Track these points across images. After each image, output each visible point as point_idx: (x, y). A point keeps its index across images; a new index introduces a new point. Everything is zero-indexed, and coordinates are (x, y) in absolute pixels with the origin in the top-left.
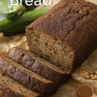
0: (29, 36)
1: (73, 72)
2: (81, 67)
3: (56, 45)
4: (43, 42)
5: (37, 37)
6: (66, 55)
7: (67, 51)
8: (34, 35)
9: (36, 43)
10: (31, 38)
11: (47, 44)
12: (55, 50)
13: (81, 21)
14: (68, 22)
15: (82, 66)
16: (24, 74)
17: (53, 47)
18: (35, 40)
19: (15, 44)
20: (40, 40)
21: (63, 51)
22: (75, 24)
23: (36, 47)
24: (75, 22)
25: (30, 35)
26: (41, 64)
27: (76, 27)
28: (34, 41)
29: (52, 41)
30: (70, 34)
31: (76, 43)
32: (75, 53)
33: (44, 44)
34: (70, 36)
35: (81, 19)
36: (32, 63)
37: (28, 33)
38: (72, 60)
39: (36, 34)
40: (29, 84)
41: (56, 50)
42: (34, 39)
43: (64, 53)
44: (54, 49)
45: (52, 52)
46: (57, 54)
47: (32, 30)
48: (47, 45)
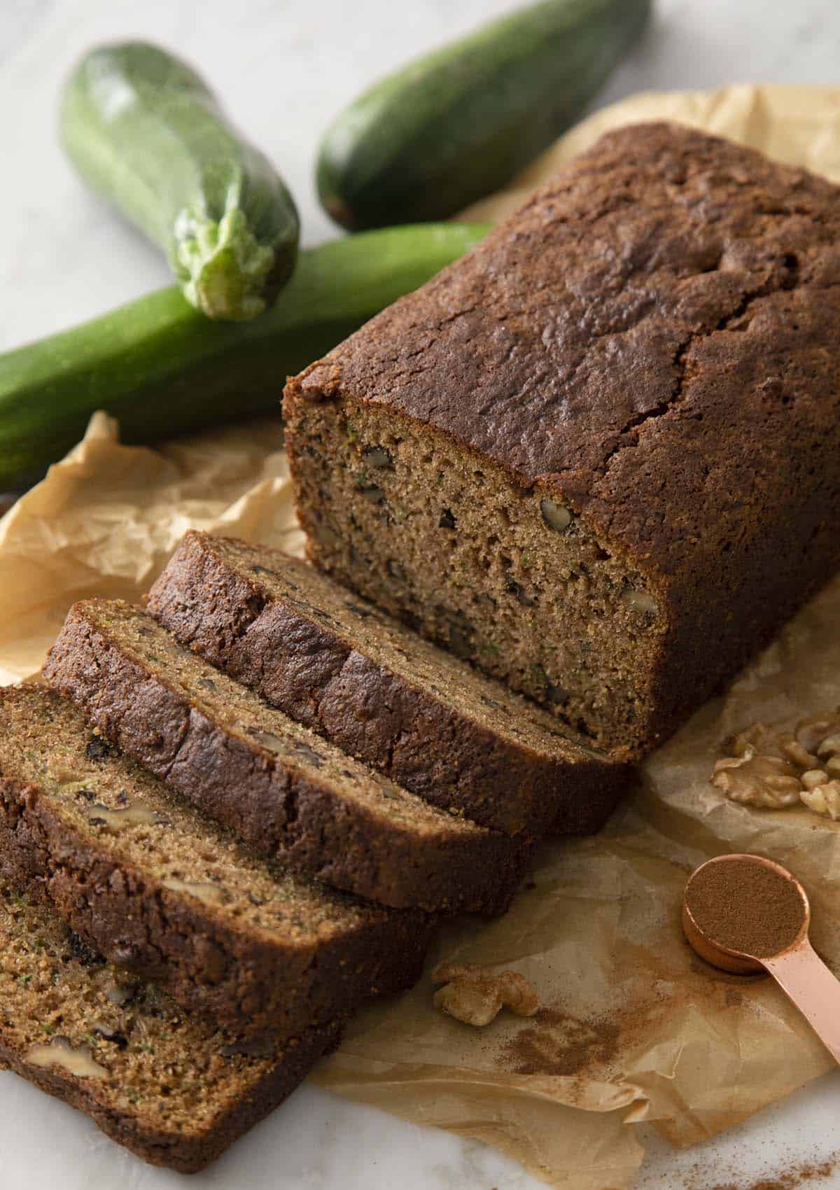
0: (311, 451)
1: (659, 745)
2: (727, 713)
3: (525, 533)
4: (420, 504)
5: (370, 460)
6: (599, 613)
7: (607, 579)
8: (353, 445)
9: (362, 507)
10: (325, 466)
11: (448, 521)
12: (514, 569)
13: (728, 338)
14: (622, 345)
15: (732, 702)
16: (254, 755)
17: (496, 549)
18: (360, 489)
19: (204, 515)
20: (395, 484)
21: (581, 584)
22: (678, 363)
23: (368, 538)
24: (683, 349)
25: (317, 447)
26: (395, 685)
27: (693, 384)
28: (347, 494)
29: (491, 502)
30: (634, 442)
31: (684, 519)
32: (674, 599)
33: (424, 519)
34: (633, 465)
35: (736, 323)
36: (321, 668)
37: (300, 428)
38: (646, 651)
39: (367, 437)
40: (290, 841)
41: (526, 572)
42: (350, 482)
43: (591, 597)
44: (507, 562)
45: (494, 583)
46: (533, 604)
47: (331, 408)
48: (453, 528)
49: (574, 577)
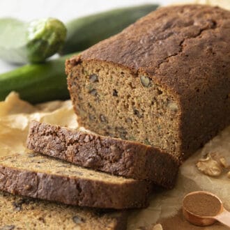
0: (75, 83)
3: (137, 91)
4: (107, 90)
5: (92, 81)
6: (161, 114)
7: (162, 101)
8: (86, 77)
9: (91, 99)
10: (79, 88)
11: (115, 94)
12: (136, 105)
17: (130, 100)
18: (90, 92)
20: (99, 87)
21: (155, 105)
23: (94, 110)
25: (76, 81)
28: (87, 95)
29: (127, 82)
30: (168, 61)
33: (109, 96)
37: (71, 76)
38: (176, 123)
39: (90, 73)
41: (139, 105)
42: (87, 90)
43: (158, 109)
44: (133, 103)
46: (142, 117)
47: (79, 65)
48: (117, 96)
49: (153, 103)
